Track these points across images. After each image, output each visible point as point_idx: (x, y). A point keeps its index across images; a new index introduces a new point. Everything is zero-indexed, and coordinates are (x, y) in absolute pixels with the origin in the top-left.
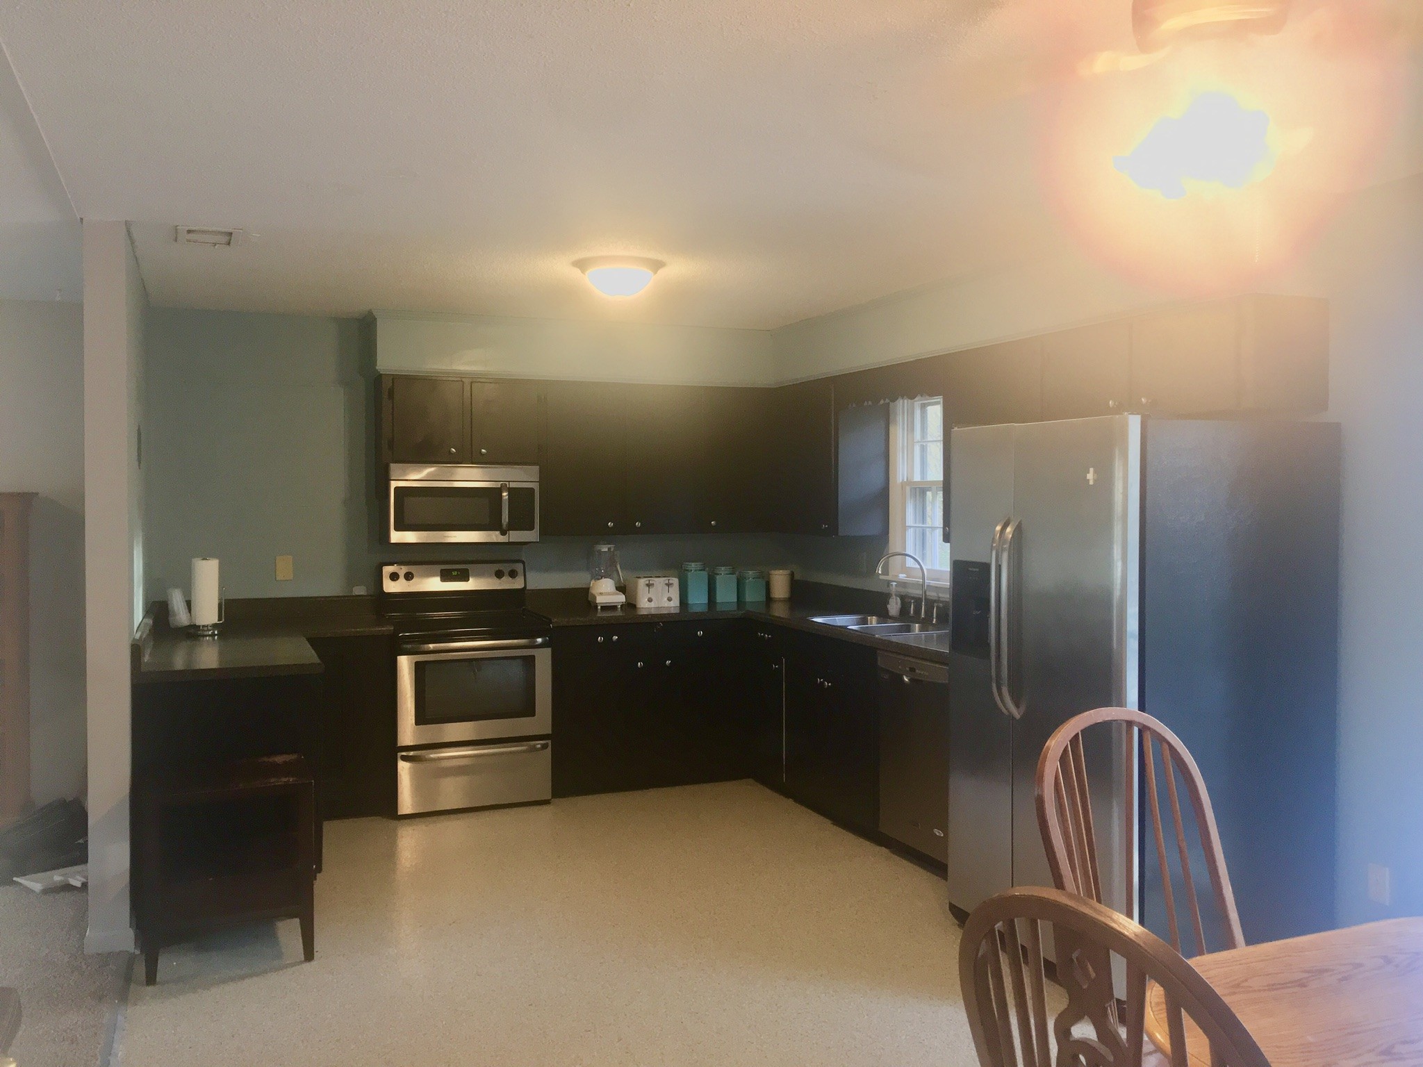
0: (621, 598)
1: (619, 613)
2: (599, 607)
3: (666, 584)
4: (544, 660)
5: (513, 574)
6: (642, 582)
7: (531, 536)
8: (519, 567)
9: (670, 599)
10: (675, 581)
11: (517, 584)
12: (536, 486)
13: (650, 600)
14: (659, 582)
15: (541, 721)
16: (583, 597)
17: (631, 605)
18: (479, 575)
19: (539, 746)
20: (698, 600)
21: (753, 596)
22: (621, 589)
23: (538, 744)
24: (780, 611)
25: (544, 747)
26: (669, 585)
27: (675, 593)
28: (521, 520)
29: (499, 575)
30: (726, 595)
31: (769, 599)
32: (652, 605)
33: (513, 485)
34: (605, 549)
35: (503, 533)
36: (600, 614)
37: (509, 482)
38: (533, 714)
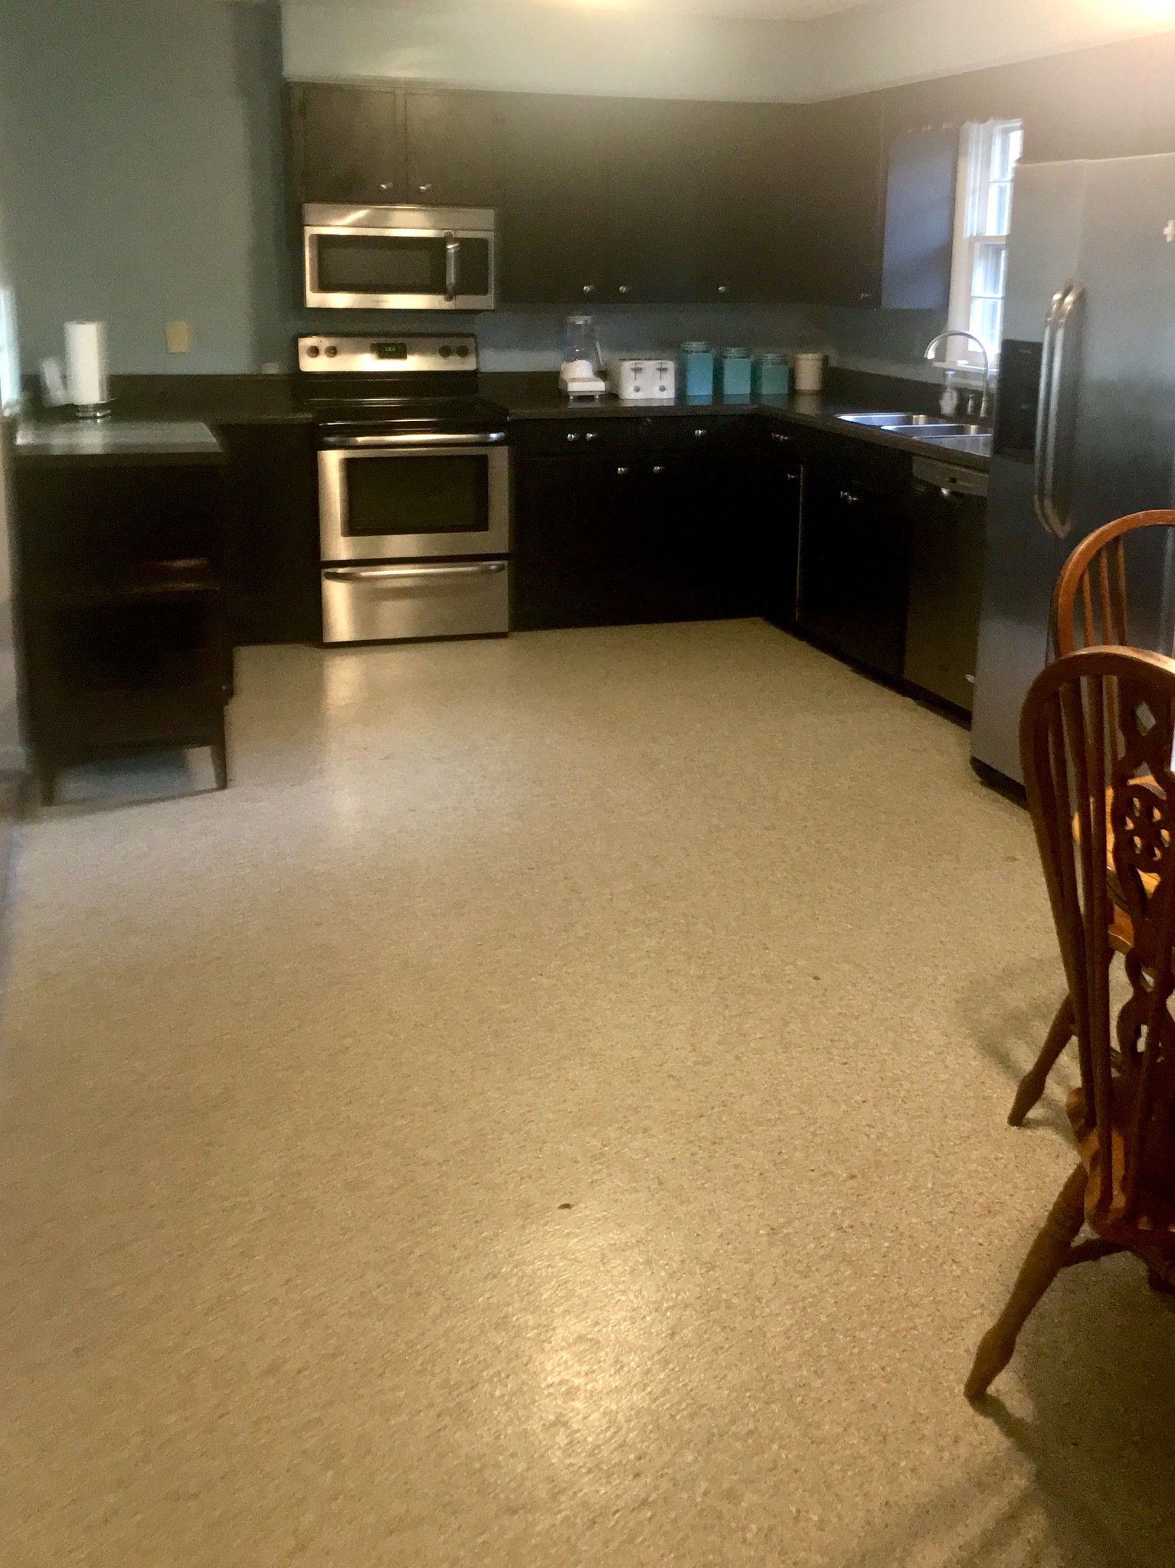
0: (600, 386)
1: (596, 404)
2: (571, 398)
3: (658, 369)
4: (500, 463)
5: (463, 352)
6: (628, 365)
7: (486, 302)
8: (470, 342)
9: (663, 389)
10: (670, 365)
11: (468, 364)
12: (490, 236)
13: (637, 390)
14: (650, 366)
15: (497, 537)
16: (551, 384)
17: (612, 396)
18: (422, 351)
19: (493, 567)
20: (701, 390)
21: (772, 388)
22: (602, 374)
23: (493, 565)
24: (807, 408)
25: (501, 569)
26: (662, 370)
27: (669, 381)
28: (471, 282)
29: (445, 352)
30: (737, 386)
31: (793, 392)
32: (640, 395)
33: (461, 234)
34: (580, 321)
35: (449, 298)
36: (574, 406)
37: (456, 230)
38: (486, 529)
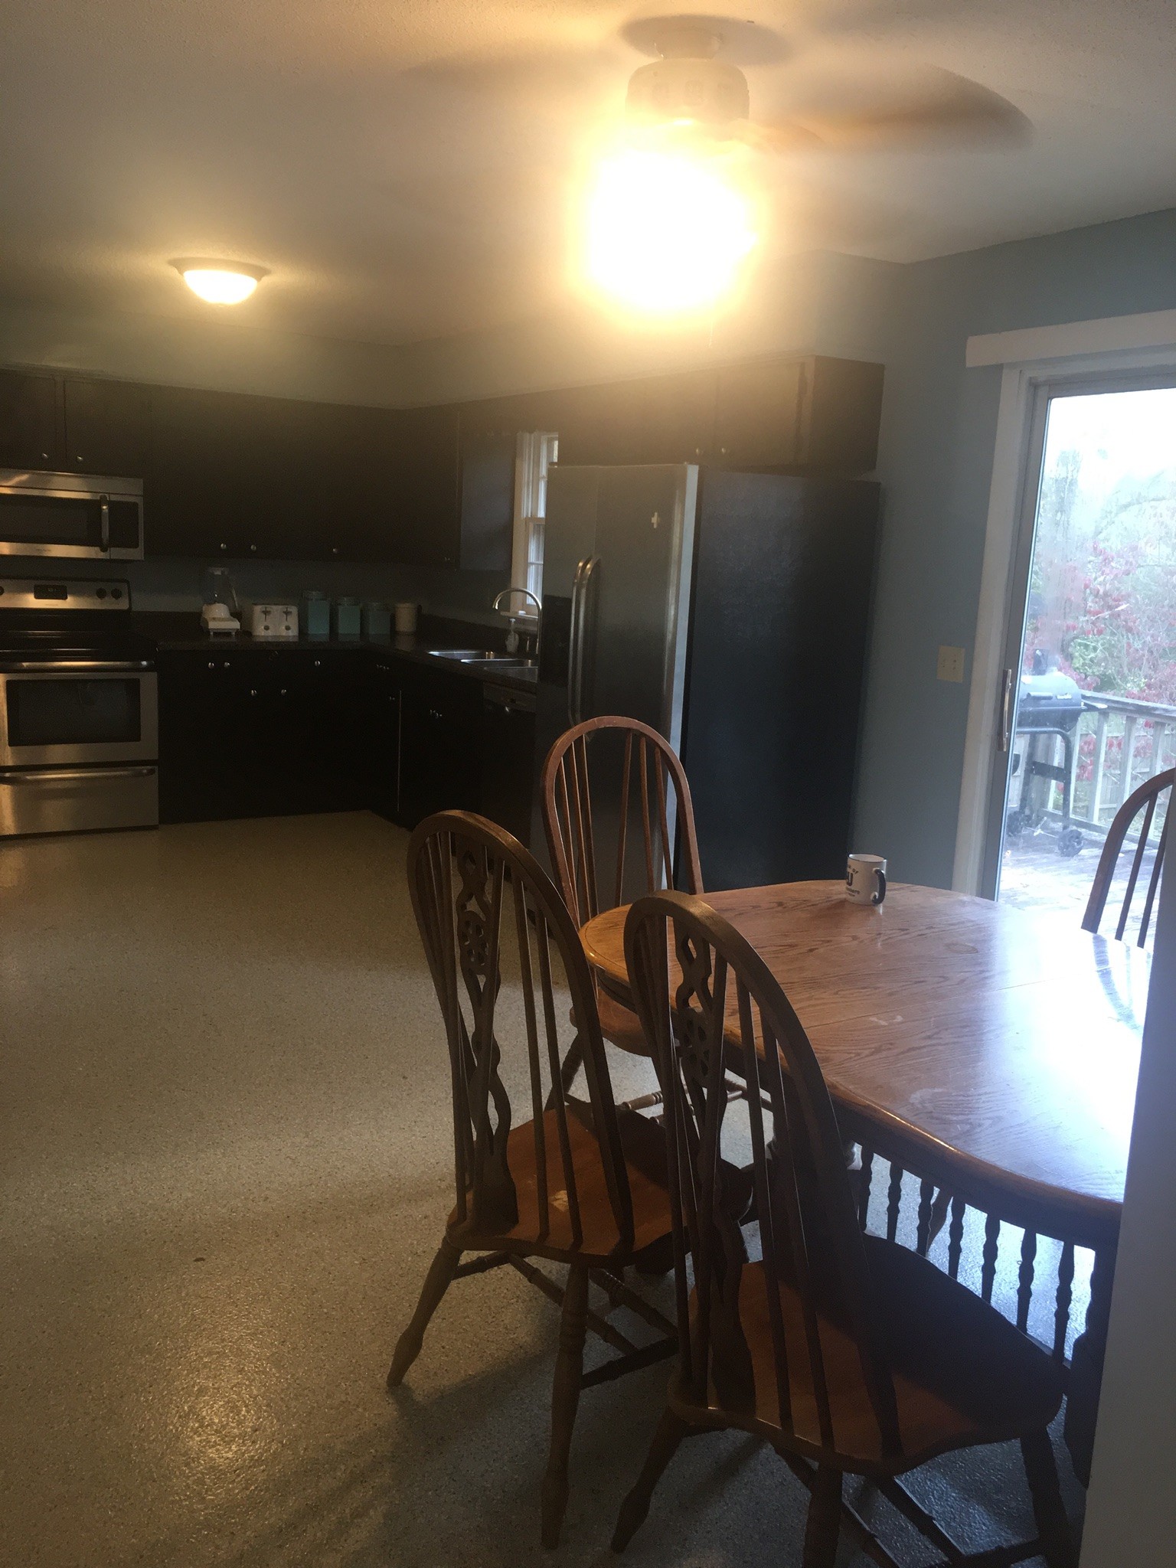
0: (236, 625)
1: (234, 639)
2: (212, 633)
3: (284, 612)
4: (149, 684)
5: (117, 595)
6: (258, 609)
7: (136, 554)
8: (124, 588)
9: (288, 628)
10: (294, 610)
11: (122, 605)
12: (139, 501)
13: (267, 628)
14: (277, 610)
15: (148, 745)
16: (196, 621)
17: (246, 632)
18: (77, 593)
19: (145, 771)
20: (319, 629)
21: (377, 629)
22: (236, 614)
23: (145, 769)
24: (405, 646)
25: (151, 772)
26: (287, 613)
27: (293, 621)
28: (122, 536)
29: (101, 594)
30: (349, 627)
31: (394, 632)
32: (270, 633)
33: (114, 498)
34: (218, 573)
35: (104, 550)
36: (212, 639)
37: (109, 493)
38: (138, 739)
